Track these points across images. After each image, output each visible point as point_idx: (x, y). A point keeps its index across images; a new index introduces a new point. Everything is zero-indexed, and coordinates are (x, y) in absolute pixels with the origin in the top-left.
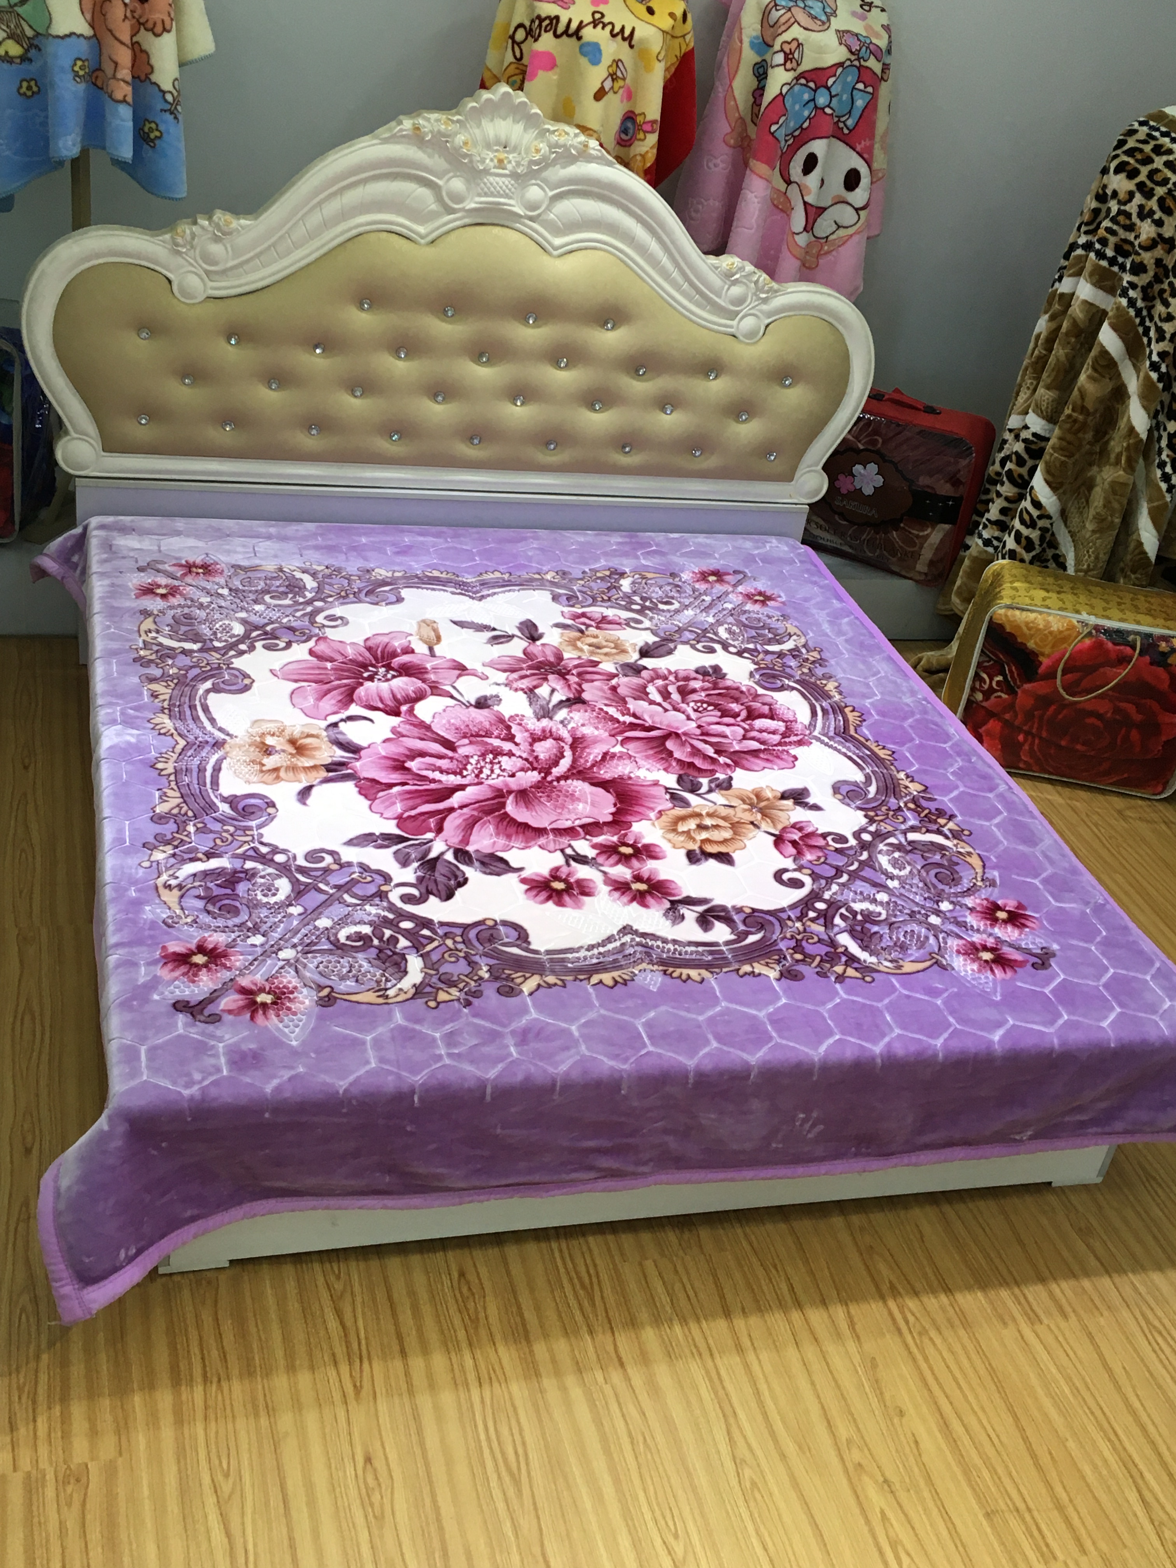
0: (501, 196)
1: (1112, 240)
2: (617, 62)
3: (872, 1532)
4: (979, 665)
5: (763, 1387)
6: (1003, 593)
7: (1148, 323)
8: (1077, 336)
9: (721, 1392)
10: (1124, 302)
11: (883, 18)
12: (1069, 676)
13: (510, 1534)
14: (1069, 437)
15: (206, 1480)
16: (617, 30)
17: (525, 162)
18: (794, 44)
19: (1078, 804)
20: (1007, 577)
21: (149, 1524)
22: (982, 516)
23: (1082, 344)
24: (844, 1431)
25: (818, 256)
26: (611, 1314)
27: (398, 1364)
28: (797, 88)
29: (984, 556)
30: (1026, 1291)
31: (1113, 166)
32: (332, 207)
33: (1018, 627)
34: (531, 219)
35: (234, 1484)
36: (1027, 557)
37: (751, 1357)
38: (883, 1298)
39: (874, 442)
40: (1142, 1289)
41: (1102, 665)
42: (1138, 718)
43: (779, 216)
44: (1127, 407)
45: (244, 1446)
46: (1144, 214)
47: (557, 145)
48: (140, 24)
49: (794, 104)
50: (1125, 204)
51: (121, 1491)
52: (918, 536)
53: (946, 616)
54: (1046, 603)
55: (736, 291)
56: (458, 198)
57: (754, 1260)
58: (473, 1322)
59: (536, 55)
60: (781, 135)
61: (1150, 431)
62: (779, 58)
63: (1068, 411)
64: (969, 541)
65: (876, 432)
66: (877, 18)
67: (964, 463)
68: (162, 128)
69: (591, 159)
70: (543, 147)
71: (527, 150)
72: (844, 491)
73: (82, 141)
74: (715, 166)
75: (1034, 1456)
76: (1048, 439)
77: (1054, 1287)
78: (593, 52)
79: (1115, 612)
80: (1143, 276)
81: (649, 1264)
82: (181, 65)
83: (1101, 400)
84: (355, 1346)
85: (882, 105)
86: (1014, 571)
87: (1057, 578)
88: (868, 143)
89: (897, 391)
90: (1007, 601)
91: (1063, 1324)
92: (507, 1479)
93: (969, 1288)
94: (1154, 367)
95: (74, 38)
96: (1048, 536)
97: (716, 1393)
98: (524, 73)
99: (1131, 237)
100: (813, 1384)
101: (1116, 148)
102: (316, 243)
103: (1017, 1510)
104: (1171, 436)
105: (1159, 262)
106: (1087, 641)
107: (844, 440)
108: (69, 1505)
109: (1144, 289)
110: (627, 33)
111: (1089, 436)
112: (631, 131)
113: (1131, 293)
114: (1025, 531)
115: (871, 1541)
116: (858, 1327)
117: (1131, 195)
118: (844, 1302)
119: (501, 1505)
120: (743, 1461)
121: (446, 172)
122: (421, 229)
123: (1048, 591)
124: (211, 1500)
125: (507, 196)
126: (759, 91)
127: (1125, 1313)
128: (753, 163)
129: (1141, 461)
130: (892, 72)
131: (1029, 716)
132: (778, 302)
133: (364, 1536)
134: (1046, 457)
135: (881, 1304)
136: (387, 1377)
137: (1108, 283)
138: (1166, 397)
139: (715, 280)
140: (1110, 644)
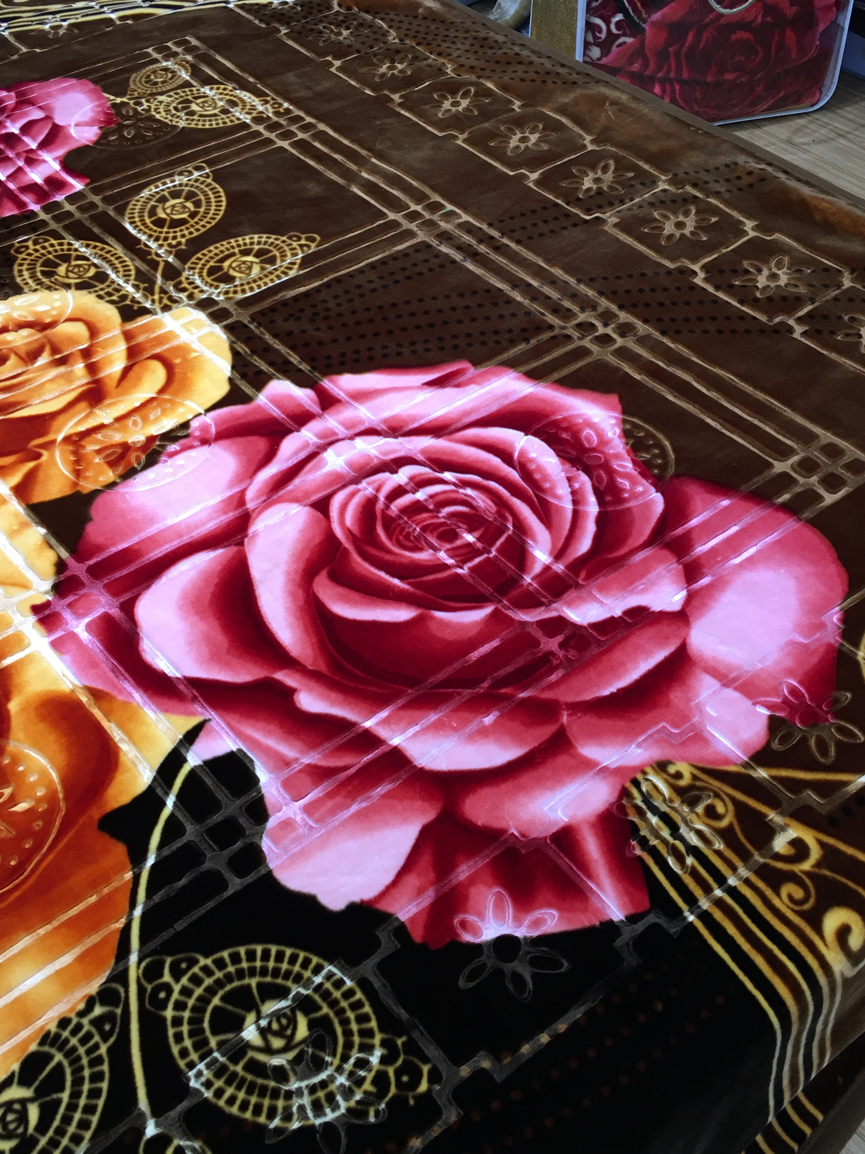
4: (589, 8)
131: (663, 56)
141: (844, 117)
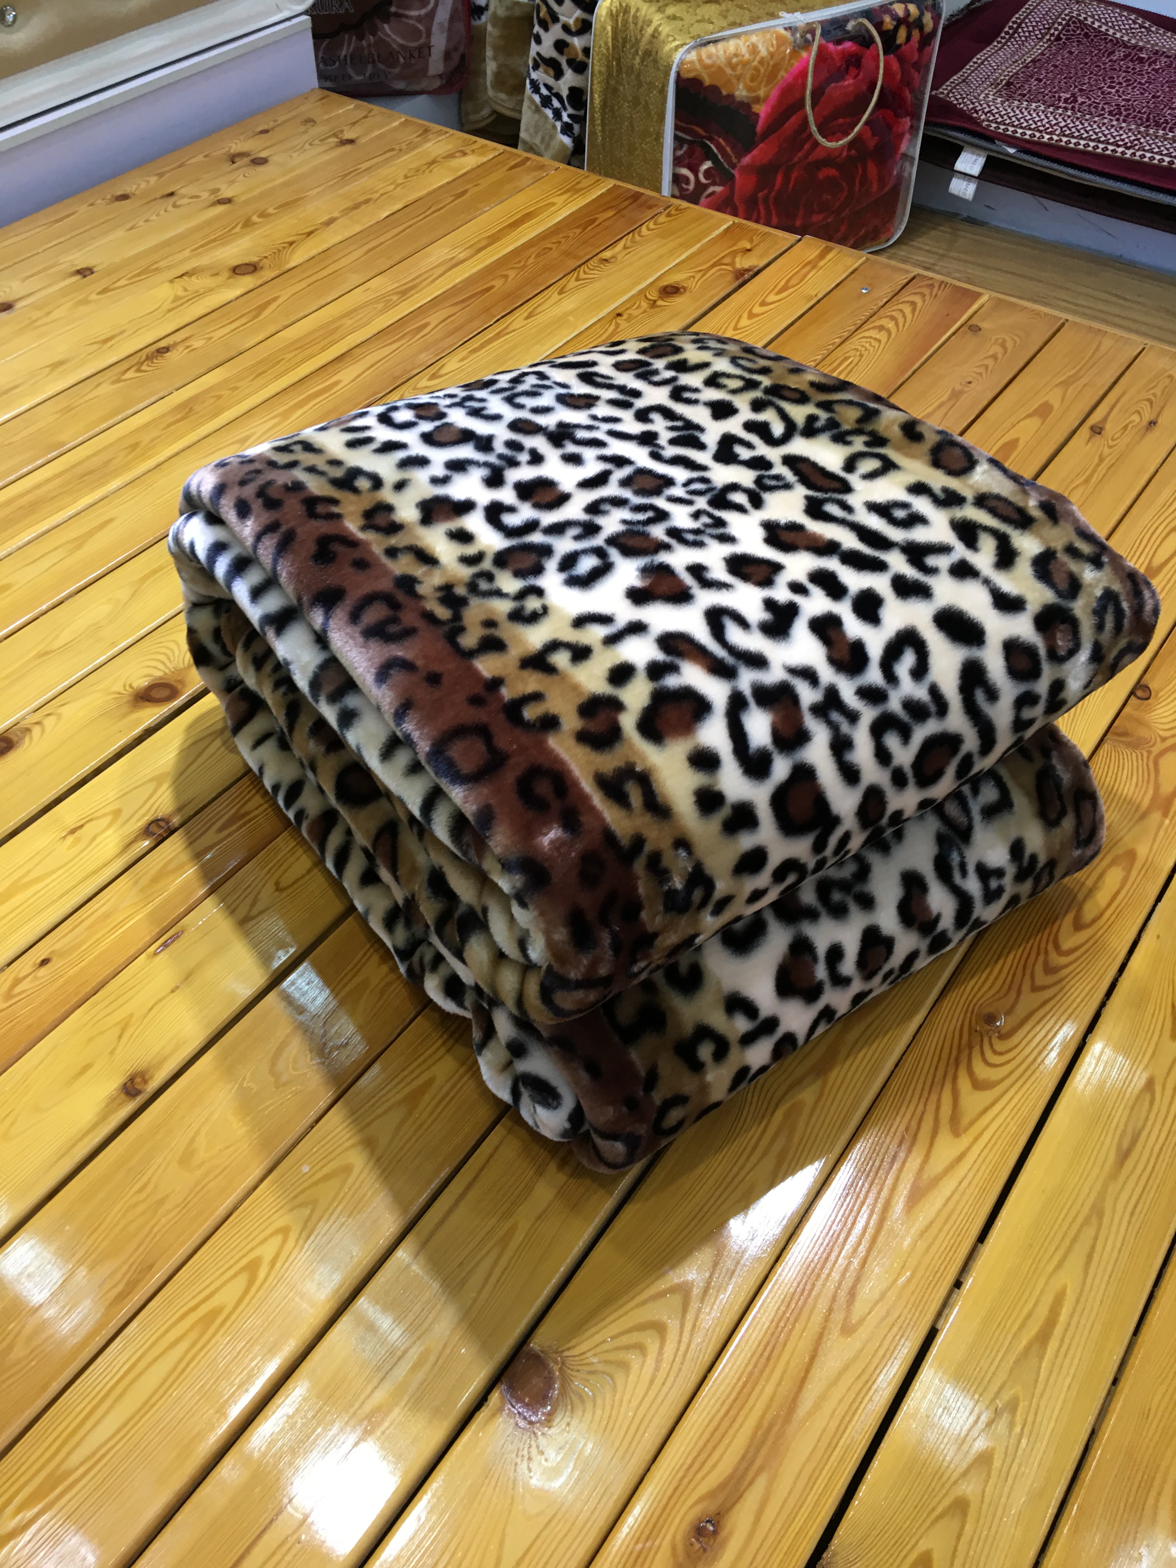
4: (676, 158)
6: (660, 32)
33: (719, 71)
52: (419, 19)
140: (831, 46)
141: (919, 249)
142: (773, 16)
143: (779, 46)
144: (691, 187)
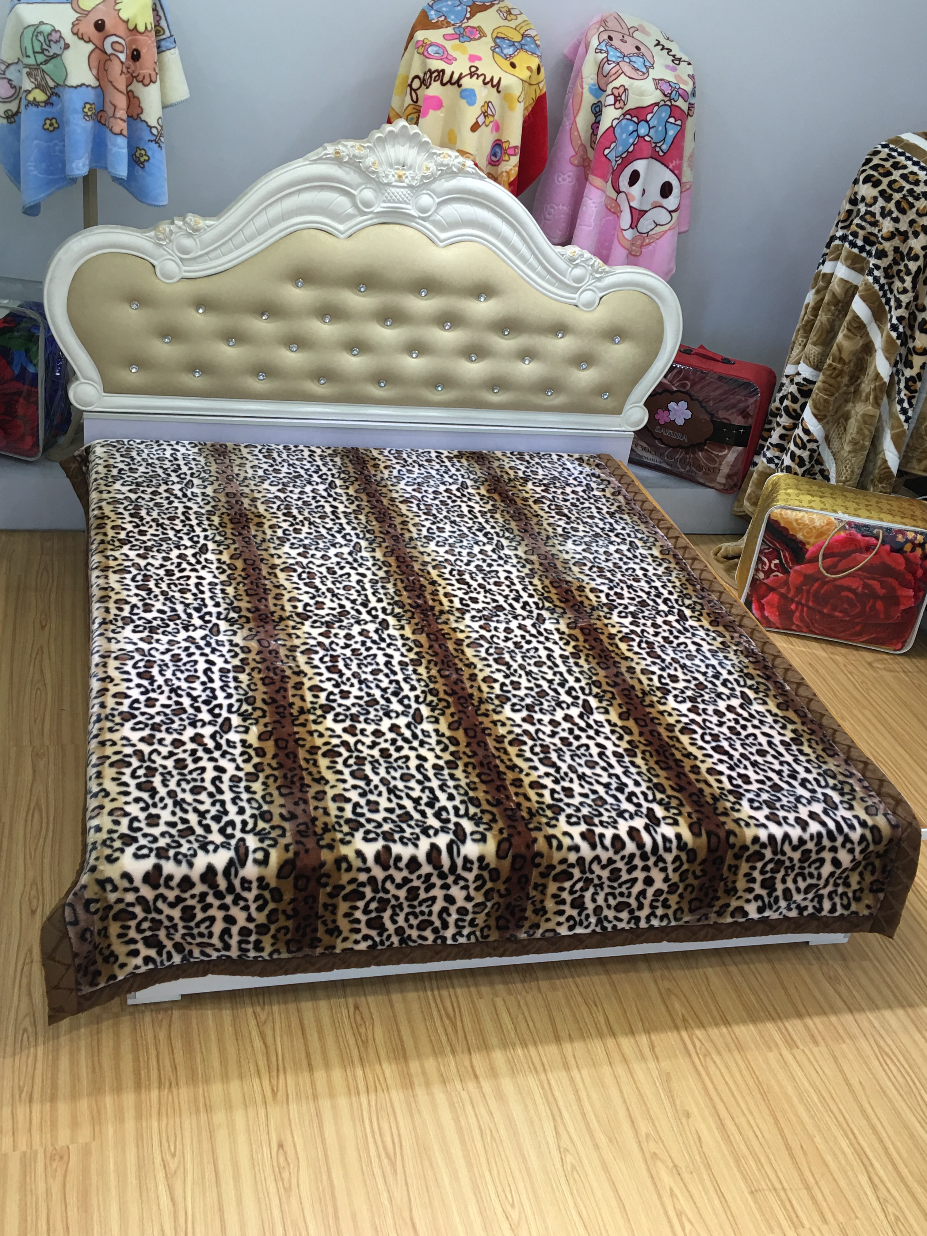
0: (400, 202)
1: (861, 233)
2: (488, 103)
3: (663, 1204)
4: (761, 552)
5: (583, 1094)
6: (779, 497)
7: (889, 295)
8: (836, 305)
9: (551, 1099)
10: (870, 279)
11: (690, 70)
12: (829, 561)
13: (386, 1202)
14: (832, 381)
15: (158, 1160)
16: (488, 80)
17: (418, 177)
18: (622, 90)
19: (837, 658)
20: (783, 486)
21: (114, 1192)
22: (766, 440)
23: (840, 312)
24: (644, 1127)
25: (642, 246)
26: (469, 1038)
27: (306, 1074)
28: (624, 121)
29: (768, 471)
30: (787, 1024)
31: (862, 178)
32: (275, 211)
33: (790, 523)
34: (423, 219)
35: (179, 1163)
36: (800, 471)
37: (575, 1073)
38: (677, 1028)
39: (684, 386)
40: (876, 1023)
41: (854, 552)
42: (882, 592)
43: (611, 217)
44: (874, 359)
45: (187, 1134)
46: (884, 213)
47: (442, 165)
48: (133, 77)
49: (622, 133)
50: (871, 206)
51: (94, 1167)
52: (717, 456)
53: (741, 516)
54: (812, 504)
55: (578, 272)
56: (368, 205)
57: (579, 999)
58: (363, 1043)
59: (428, 98)
60: (612, 157)
61: (891, 376)
62: (611, 100)
63: (829, 361)
64: (756, 459)
65: (686, 378)
66: (684, 70)
67: (751, 401)
68: (149, 153)
69: (467, 174)
70: (433, 167)
71: (420, 169)
72: (662, 422)
73: (91, 162)
74: (564, 180)
75: (789, 1148)
76: (814, 383)
77: (808, 1021)
78: (469, 96)
79: (863, 512)
80: (884, 260)
81: (499, 1001)
82: (164, 107)
83: (854, 353)
84: (274, 1059)
85: (689, 135)
86: (788, 481)
87: (820, 486)
88: (678, 162)
89: (702, 347)
90: (781, 503)
91: (815, 1050)
92: (386, 1161)
93: (744, 1022)
94: (894, 328)
95: (84, 87)
96: (816, 455)
97: (547, 1099)
98: (419, 111)
99: (875, 230)
100: (621, 1091)
101: (864, 165)
102: (262, 238)
103: (775, 1189)
104: (907, 380)
105: (896, 250)
106: (843, 534)
107: (661, 383)
108: (54, 1177)
109: (886, 270)
110: (495, 82)
111: (845, 380)
112: (499, 155)
113: (876, 273)
114: (798, 452)
115: (662, 1211)
116: (657, 1050)
117: (875, 199)
118: (648, 1032)
119: (380, 1181)
120: (566, 1150)
121: (359, 185)
122: (341, 227)
123: (812, 496)
124: (161, 1175)
125: (405, 202)
126: (596, 124)
127: (863, 1043)
128: (591, 177)
129: (885, 399)
130: (696, 110)
131: (799, 590)
132: (609, 280)
133: (275, 1202)
134: (813, 395)
135: (675, 1033)
136: (297, 1084)
137: (858, 266)
138: (903, 351)
139: (562, 265)
140: (859, 536)
142: (835, 511)
143: (828, 524)
144: (766, 568)
